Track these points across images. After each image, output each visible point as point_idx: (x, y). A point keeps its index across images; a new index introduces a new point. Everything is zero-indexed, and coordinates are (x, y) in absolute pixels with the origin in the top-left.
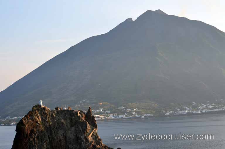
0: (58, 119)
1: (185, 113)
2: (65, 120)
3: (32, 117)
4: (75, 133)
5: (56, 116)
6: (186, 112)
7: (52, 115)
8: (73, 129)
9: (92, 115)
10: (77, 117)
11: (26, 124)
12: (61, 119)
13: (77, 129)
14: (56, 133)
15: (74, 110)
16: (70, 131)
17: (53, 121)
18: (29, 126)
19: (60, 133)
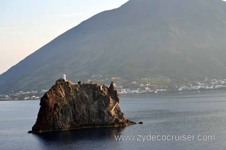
0: (81, 94)
1: (197, 89)
2: (87, 94)
3: (56, 91)
4: (97, 107)
5: (79, 90)
6: (199, 87)
7: (76, 89)
8: (96, 103)
9: (114, 90)
10: (100, 91)
11: (50, 98)
12: (84, 93)
13: (100, 103)
14: (79, 107)
15: (96, 85)
16: (93, 105)
17: (76, 95)
18: (53, 100)
19: (83, 107)
